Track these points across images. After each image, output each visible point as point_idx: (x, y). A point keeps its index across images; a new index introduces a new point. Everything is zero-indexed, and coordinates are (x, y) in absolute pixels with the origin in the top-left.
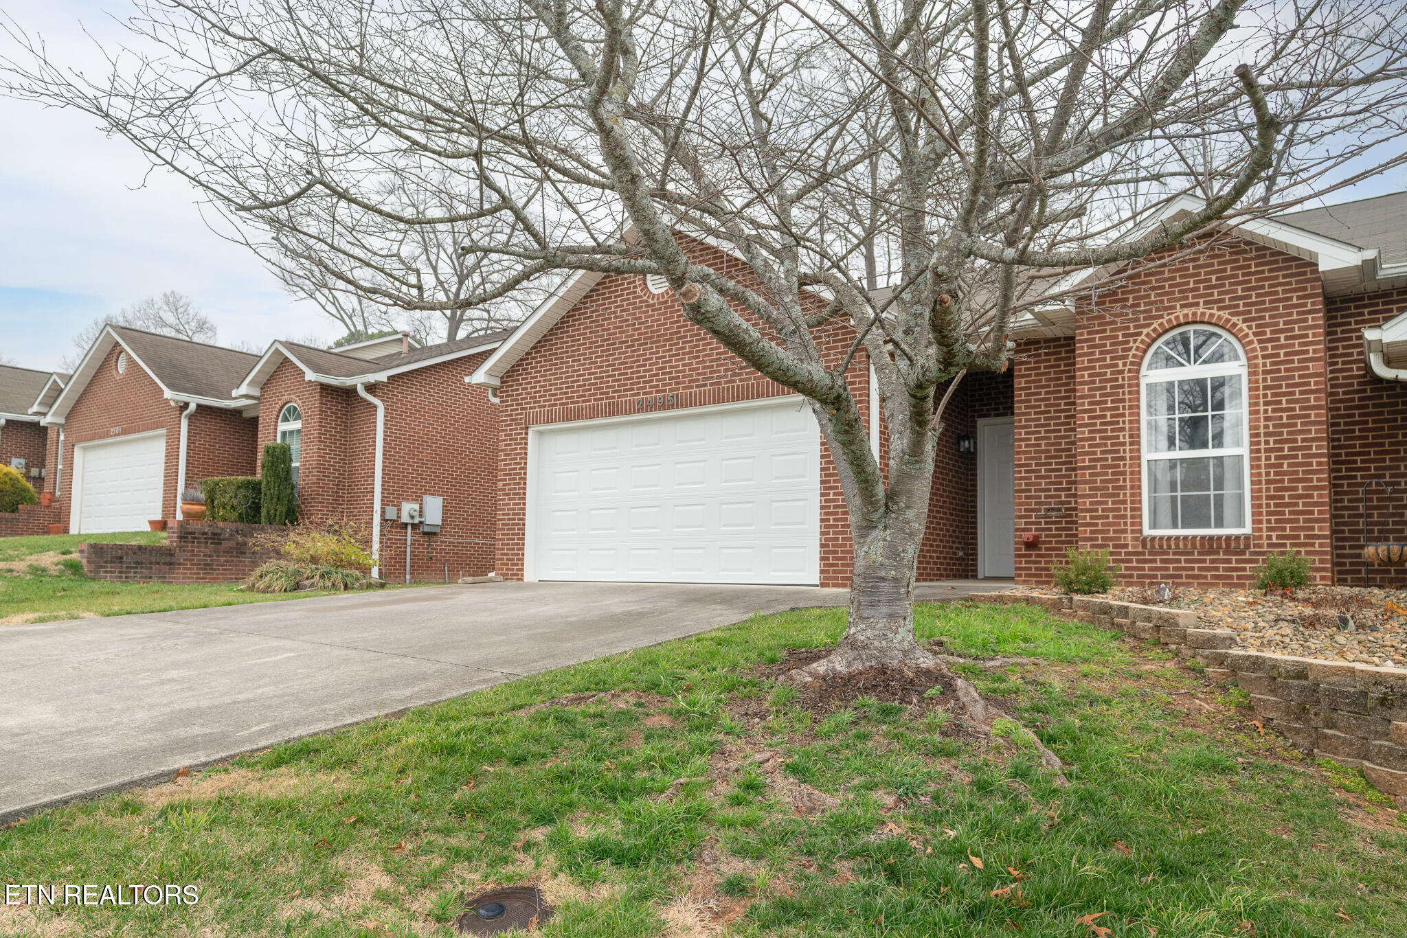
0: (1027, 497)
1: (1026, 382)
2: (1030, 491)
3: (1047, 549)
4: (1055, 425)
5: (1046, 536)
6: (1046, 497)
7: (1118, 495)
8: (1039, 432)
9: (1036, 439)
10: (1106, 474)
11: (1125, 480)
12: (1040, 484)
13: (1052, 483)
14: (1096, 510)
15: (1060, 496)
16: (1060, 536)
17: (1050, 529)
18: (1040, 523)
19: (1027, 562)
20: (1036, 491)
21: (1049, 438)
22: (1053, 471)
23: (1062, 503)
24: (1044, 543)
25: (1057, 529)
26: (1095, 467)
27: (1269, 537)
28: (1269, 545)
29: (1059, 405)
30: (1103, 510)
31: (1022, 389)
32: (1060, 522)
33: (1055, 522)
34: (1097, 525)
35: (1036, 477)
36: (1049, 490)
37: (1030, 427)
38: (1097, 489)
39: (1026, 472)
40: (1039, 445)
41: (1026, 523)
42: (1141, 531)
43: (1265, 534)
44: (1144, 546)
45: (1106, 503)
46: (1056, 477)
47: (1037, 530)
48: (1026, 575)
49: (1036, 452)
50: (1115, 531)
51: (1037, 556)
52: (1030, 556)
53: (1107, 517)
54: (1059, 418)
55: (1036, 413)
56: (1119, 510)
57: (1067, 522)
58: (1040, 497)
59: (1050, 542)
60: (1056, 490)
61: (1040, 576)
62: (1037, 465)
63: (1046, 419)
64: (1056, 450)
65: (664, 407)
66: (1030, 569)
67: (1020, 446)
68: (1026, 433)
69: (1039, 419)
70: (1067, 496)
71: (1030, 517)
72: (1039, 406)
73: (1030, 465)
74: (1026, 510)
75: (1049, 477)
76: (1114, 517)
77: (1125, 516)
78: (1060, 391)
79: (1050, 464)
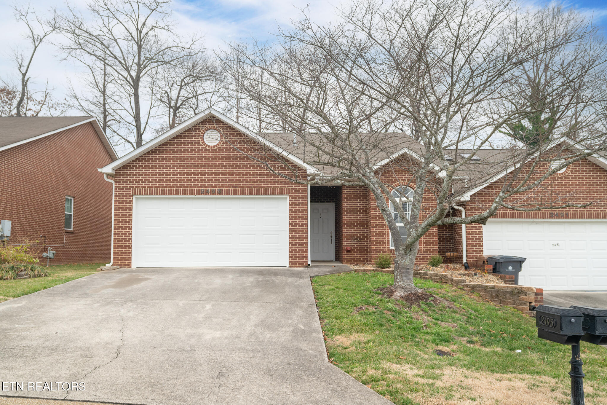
0: (347, 235)
1: (347, 196)
2: (348, 233)
3: (353, 252)
4: (356, 211)
5: (353, 248)
6: (353, 235)
7: (383, 236)
8: (351, 213)
9: (350, 215)
10: (380, 229)
11: (385, 232)
12: (351, 230)
13: (355, 230)
14: (377, 241)
15: (358, 235)
16: (358, 248)
17: (354, 246)
18: (351, 244)
19: (347, 257)
20: (350, 233)
21: (354, 215)
22: (355, 226)
23: (358, 237)
24: (352, 250)
25: (357, 246)
26: (377, 227)
27: (424, 250)
28: (424, 252)
29: (357, 205)
30: (379, 241)
31: (345, 198)
32: (358, 243)
33: (356, 243)
34: (377, 245)
35: (350, 228)
36: (354, 233)
37: (348, 211)
38: (377, 234)
39: (347, 226)
40: (351, 218)
41: (347, 244)
42: (389, 248)
43: (423, 249)
44: (391, 252)
45: (380, 238)
46: (356, 228)
47: (350, 246)
48: (347, 261)
49: (350, 220)
50: (383, 248)
51: (350, 254)
52: (348, 254)
53: (380, 243)
54: (357, 209)
55: (350, 207)
56: (384, 241)
57: (360, 243)
58: (351, 235)
59: (354, 250)
60: (356, 233)
61: (351, 261)
62: (350, 224)
63: (353, 209)
64: (356, 220)
65: (214, 193)
66: (348, 259)
67: (345, 218)
68: (347, 213)
69: (351, 209)
70: (360, 235)
71: (348, 241)
72: (351, 204)
73: (348, 224)
74: (347, 239)
75: (354, 228)
76: (382, 243)
77: (385, 243)
78: (358, 200)
79: (354, 224)
